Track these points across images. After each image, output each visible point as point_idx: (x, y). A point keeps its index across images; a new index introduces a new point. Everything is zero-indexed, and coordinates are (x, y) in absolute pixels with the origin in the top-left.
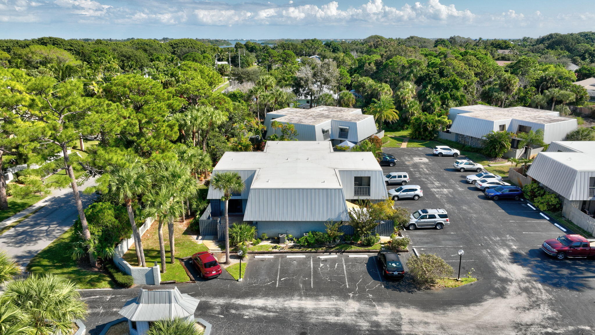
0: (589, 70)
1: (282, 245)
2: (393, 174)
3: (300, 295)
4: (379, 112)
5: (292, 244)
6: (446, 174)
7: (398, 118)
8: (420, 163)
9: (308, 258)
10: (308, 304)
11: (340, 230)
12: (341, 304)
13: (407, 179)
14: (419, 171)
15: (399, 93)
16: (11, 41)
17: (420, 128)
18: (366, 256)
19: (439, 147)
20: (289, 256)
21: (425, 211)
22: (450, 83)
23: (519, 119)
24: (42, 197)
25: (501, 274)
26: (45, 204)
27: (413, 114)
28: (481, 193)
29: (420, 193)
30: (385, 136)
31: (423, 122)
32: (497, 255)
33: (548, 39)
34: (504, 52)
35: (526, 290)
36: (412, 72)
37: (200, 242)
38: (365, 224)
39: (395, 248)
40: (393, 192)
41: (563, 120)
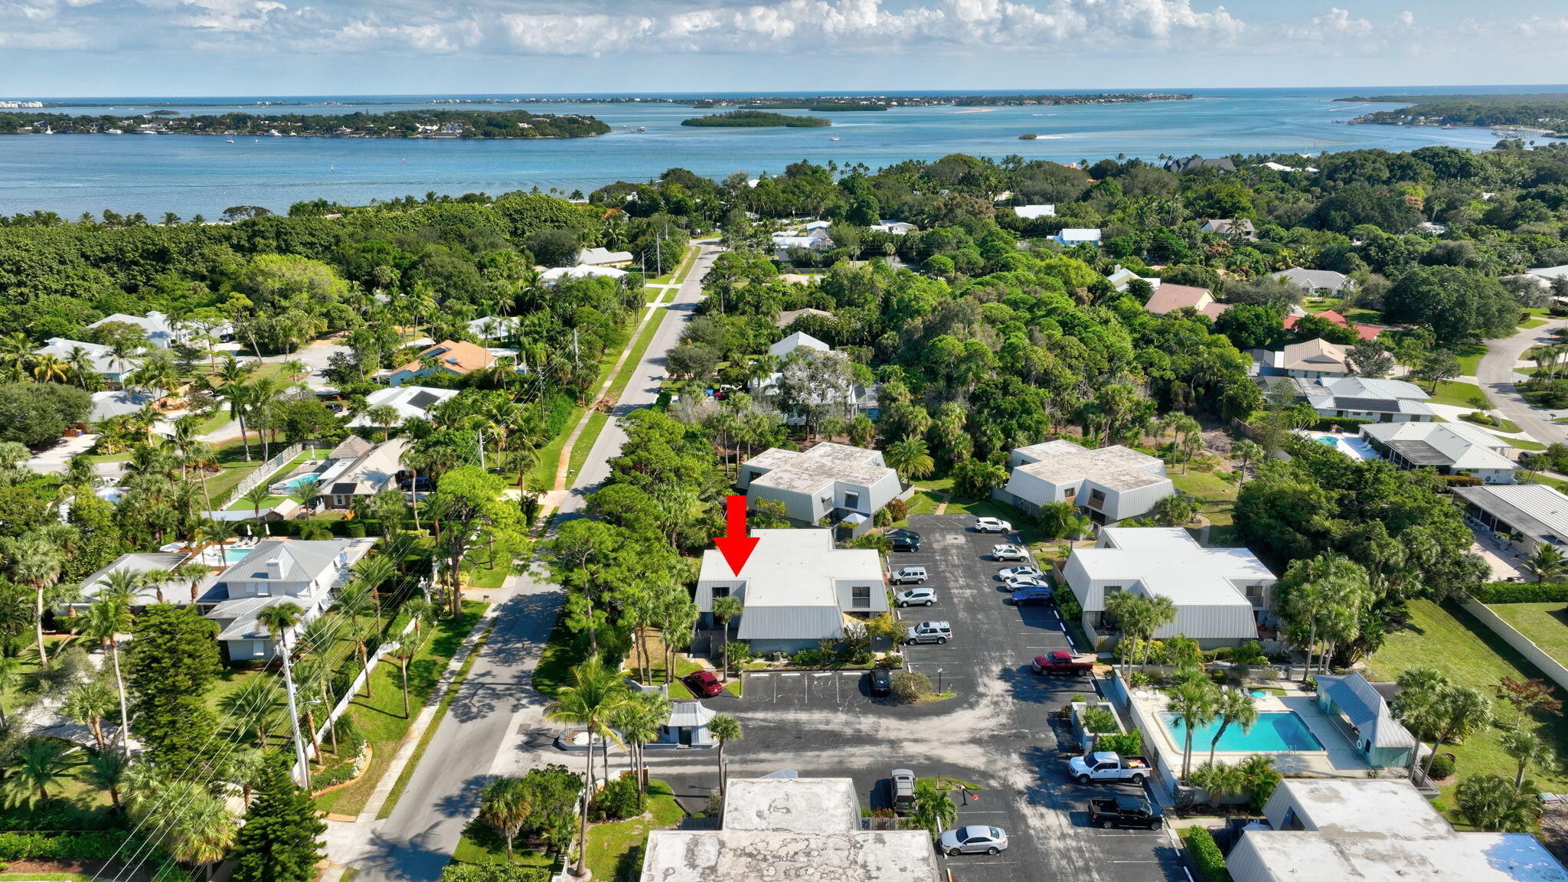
0: (1315, 323)
1: (776, 663)
2: (907, 570)
3: (796, 710)
4: (906, 460)
5: (786, 662)
6: (979, 565)
7: (931, 466)
8: (953, 545)
9: (803, 676)
10: (803, 716)
11: (834, 648)
12: (831, 716)
13: (925, 577)
14: (946, 561)
15: (940, 423)
17: (964, 481)
18: (859, 673)
19: (982, 519)
20: (784, 675)
21: (926, 625)
22: (1017, 405)
23: (1093, 480)
24: (488, 605)
25: (981, 689)
26: (495, 614)
27: (960, 456)
28: (1008, 596)
29: (933, 598)
30: (916, 493)
31: (970, 474)
32: (987, 671)
33: (1347, 168)
34: (1221, 226)
35: (996, 704)
36: (969, 369)
37: (692, 660)
38: (858, 641)
39: (888, 665)
40: (902, 597)
41: (1152, 482)
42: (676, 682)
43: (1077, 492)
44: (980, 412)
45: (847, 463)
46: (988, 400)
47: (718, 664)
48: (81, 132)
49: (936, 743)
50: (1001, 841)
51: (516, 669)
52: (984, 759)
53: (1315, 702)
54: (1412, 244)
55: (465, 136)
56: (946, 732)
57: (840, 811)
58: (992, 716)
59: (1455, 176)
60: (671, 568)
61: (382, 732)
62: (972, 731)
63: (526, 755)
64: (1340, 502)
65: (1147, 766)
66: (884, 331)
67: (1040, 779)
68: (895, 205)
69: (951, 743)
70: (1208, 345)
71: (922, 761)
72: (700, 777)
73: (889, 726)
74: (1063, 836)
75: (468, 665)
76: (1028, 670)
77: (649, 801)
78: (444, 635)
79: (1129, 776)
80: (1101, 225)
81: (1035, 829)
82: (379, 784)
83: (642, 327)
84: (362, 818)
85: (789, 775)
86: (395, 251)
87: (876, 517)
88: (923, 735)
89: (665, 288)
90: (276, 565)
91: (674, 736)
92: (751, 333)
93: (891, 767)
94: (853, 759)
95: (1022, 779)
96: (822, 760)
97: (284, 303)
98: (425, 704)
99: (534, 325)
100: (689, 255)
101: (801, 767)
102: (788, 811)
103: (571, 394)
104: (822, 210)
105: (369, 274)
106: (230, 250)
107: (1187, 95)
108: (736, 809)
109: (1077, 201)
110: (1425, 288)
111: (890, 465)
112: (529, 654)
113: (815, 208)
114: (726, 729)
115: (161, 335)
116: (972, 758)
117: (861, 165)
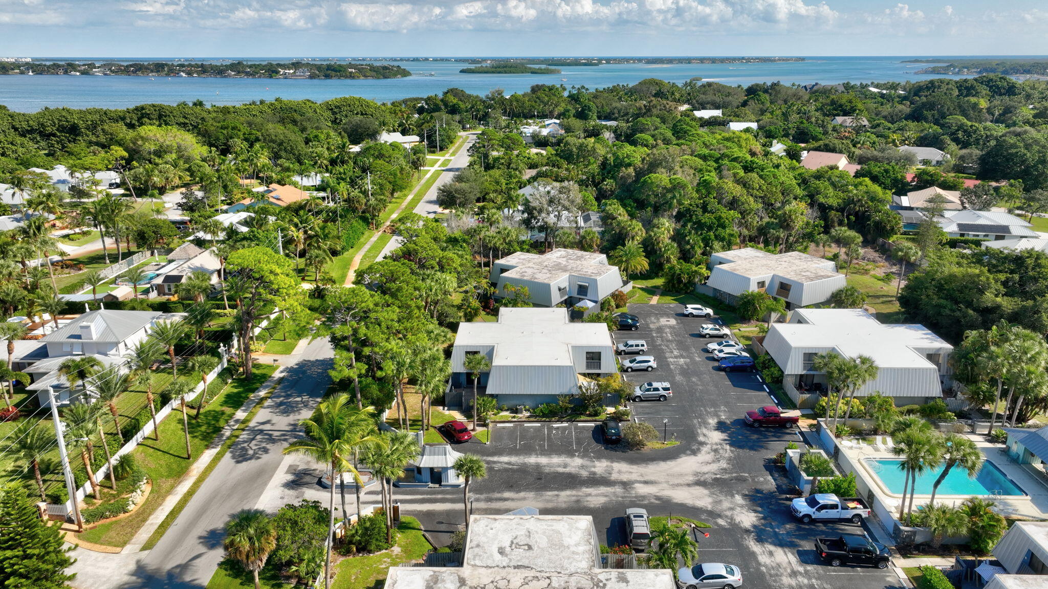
1: (520, 415)
2: (630, 342)
3: (537, 455)
4: (626, 261)
5: (529, 414)
6: (689, 341)
7: (647, 267)
8: (666, 326)
9: (543, 426)
10: (543, 460)
11: (570, 402)
12: (568, 460)
13: (645, 348)
14: (662, 337)
15: (653, 234)
16: (97, 111)
17: (673, 279)
18: (593, 424)
19: (689, 307)
20: (526, 425)
21: (650, 384)
22: (714, 221)
23: (781, 274)
24: (277, 367)
25: (701, 439)
26: (282, 375)
27: (668, 260)
28: (716, 364)
29: (653, 364)
30: (634, 287)
31: (678, 272)
32: (705, 424)
33: (928, 88)
34: (845, 121)
35: (716, 451)
36: (674, 197)
37: (447, 412)
38: (591, 397)
39: (618, 418)
40: (627, 364)
41: (829, 277)
42: (432, 430)
43: (767, 284)
44: (684, 226)
45: (578, 262)
46: (691, 216)
47: (469, 416)
48: (53, 74)
49: (665, 485)
50: (736, 578)
51: (292, 418)
52: (710, 500)
53: (1006, 452)
54: (989, 130)
55: (312, 77)
56: (673, 475)
57: (581, 549)
58: (714, 462)
59: (1004, 94)
60: (429, 332)
61: (163, 471)
62: (696, 474)
63: (291, 492)
64: (1005, 284)
65: (865, 507)
66: (603, 180)
67: (764, 518)
68: (607, 109)
69: (678, 485)
70: (856, 186)
71: (653, 501)
72: (448, 513)
73: (621, 469)
74: (794, 574)
75: (252, 414)
76: (743, 424)
77: (399, 536)
78: (235, 390)
79: (849, 516)
80: (757, 121)
81: (765, 566)
82: (151, 517)
83: (423, 181)
84: (128, 549)
85: (530, 512)
86: (245, 129)
87: (603, 304)
88: (652, 478)
89: (442, 159)
90: (88, 327)
91: (426, 476)
92: (503, 181)
93: (625, 506)
94: (589, 499)
95: (748, 518)
96: (561, 499)
97: (157, 160)
98: (207, 447)
99: (340, 173)
100: (461, 140)
101: (541, 505)
102: (530, 548)
103: (365, 220)
104: (556, 113)
105: (225, 144)
106: (124, 128)
107: (802, 59)
108: (478, 546)
109: (738, 107)
110: (1014, 151)
111: (614, 264)
112: (306, 406)
113: (551, 112)
114: (471, 468)
115: (63, 182)
116: (699, 498)
117: (583, 87)
